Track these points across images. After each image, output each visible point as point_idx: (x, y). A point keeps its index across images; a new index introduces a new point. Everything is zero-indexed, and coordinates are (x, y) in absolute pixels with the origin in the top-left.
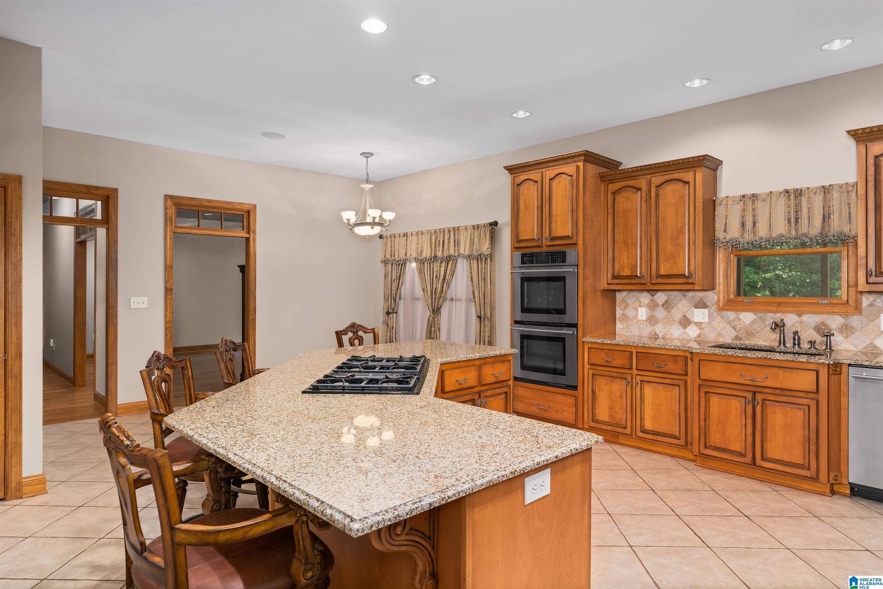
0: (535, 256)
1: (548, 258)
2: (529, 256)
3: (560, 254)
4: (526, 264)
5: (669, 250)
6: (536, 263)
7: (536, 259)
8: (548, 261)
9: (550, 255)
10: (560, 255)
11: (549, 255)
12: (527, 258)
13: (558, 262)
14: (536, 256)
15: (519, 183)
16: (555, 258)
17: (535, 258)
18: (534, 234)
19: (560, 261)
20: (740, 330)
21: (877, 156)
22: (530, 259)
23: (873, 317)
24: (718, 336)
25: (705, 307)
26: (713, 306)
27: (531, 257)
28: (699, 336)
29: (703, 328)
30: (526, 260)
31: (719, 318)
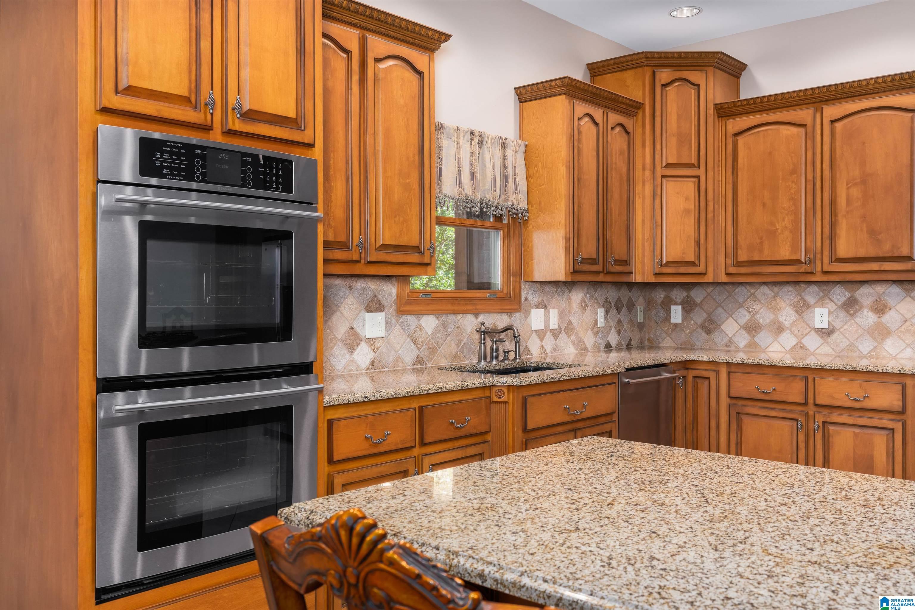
0: (198, 156)
1: (244, 172)
2: (175, 153)
3: (277, 165)
4: (164, 176)
5: (396, 196)
6: (203, 181)
7: (203, 167)
8: (244, 179)
9: (249, 163)
10: (278, 169)
12: (166, 156)
13: (271, 187)
14: (203, 157)
16: (265, 174)
17: (198, 163)
18: (186, 82)
19: (277, 188)
20: (422, 346)
21: (579, 119)
22: (180, 164)
23: (527, 314)
24: (397, 361)
25: (380, 308)
26: (391, 307)
27: (183, 155)
28: (373, 365)
29: (378, 349)
30: (162, 162)
31: (398, 327)
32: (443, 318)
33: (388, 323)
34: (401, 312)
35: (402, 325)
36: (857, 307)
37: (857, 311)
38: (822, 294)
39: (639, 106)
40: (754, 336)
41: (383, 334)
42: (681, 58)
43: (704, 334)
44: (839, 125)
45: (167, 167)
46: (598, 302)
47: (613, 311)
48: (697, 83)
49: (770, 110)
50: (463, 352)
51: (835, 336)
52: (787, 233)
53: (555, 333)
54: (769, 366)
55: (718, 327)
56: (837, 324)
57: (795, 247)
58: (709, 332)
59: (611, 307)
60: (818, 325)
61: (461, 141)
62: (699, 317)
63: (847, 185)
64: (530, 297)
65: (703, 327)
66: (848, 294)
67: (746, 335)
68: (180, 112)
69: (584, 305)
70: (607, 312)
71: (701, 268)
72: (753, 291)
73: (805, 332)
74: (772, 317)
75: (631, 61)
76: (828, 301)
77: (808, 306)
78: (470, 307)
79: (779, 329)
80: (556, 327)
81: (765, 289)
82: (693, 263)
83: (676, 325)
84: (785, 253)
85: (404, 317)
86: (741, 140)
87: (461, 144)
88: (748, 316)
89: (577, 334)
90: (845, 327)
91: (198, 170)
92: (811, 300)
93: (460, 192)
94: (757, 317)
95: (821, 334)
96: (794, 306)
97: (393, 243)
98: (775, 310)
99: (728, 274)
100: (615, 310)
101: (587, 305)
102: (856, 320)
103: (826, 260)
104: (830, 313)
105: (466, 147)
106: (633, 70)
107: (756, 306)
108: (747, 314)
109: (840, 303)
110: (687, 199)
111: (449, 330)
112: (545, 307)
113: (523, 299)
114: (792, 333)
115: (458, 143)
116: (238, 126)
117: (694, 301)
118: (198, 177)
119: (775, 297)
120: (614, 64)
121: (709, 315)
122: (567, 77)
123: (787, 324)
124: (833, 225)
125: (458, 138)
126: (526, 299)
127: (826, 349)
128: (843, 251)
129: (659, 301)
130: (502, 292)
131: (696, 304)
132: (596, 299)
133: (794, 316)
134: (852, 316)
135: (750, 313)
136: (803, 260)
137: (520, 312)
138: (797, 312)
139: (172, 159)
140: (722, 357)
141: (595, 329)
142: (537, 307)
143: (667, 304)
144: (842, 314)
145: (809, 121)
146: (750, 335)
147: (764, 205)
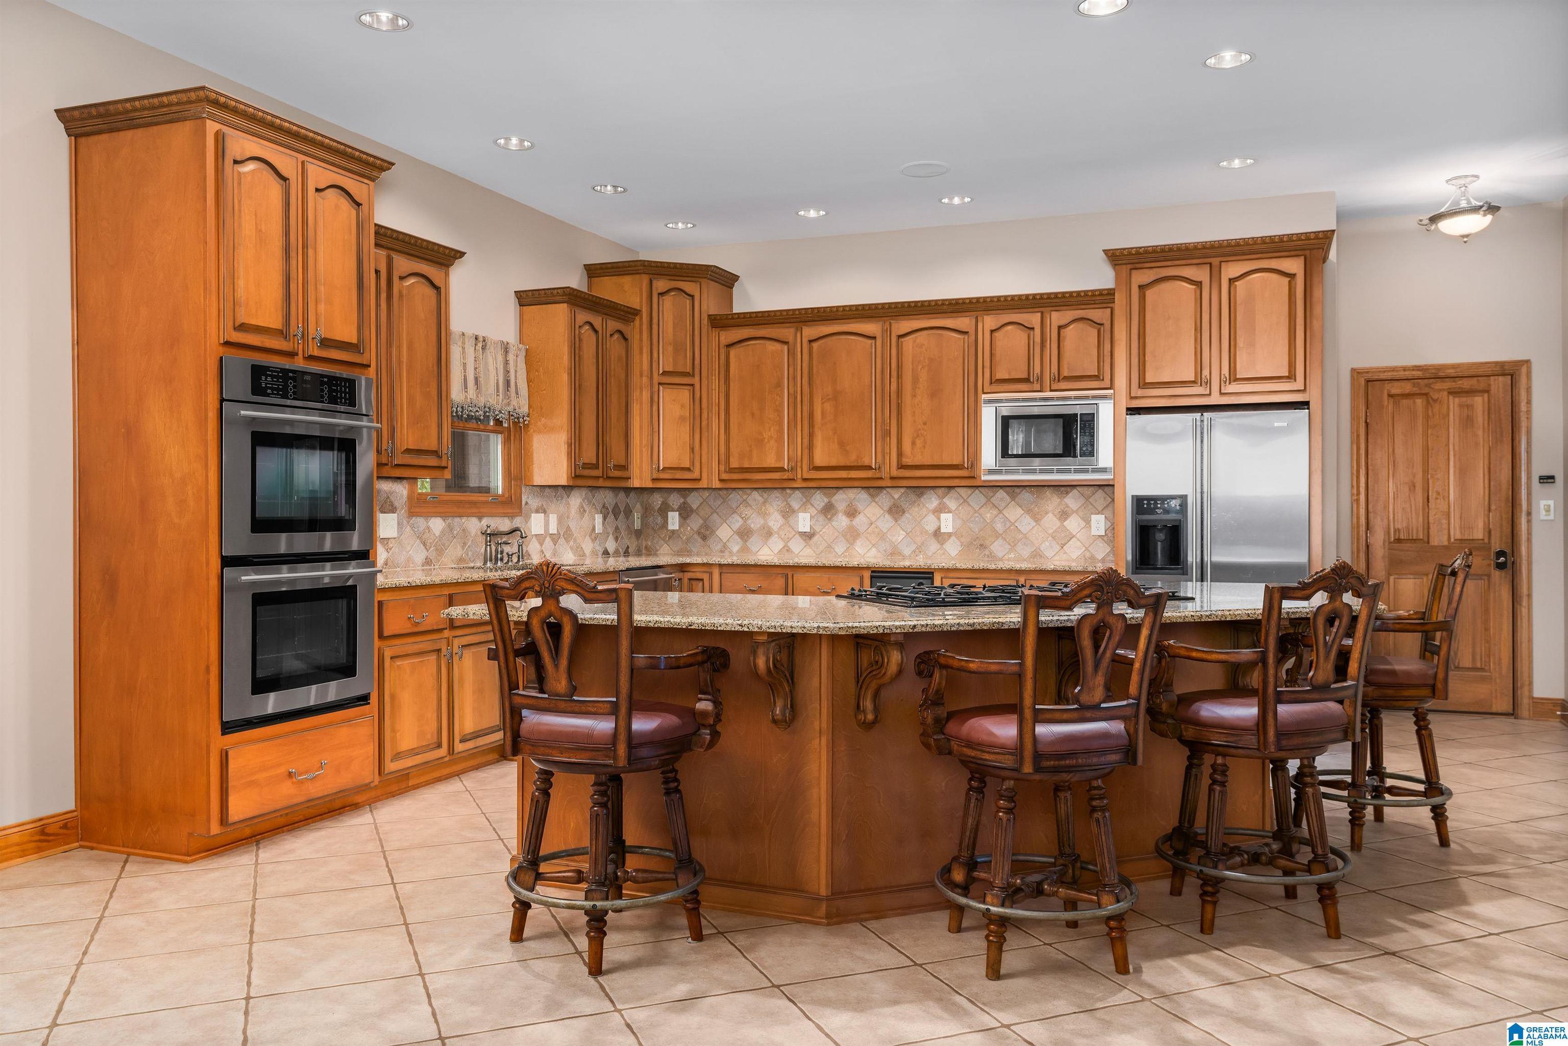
0: (291, 378)
1: (322, 391)
2: (275, 377)
3: (345, 384)
4: (268, 395)
5: (418, 404)
6: (294, 399)
7: (294, 387)
8: (322, 397)
9: (326, 383)
10: (345, 387)
11: (323, 383)
12: (269, 379)
13: (341, 402)
14: (294, 379)
15: (239, 159)
16: (337, 391)
17: (291, 384)
18: (280, 318)
19: (345, 403)
20: (430, 548)
21: (580, 327)
22: (278, 385)
23: (527, 518)
24: (408, 561)
25: (393, 510)
26: (402, 508)
27: (280, 378)
28: (386, 564)
29: (391, 549)
30: (266, 384)
31: (408, 529)
32: (450, 520)
33: (400, 524)
34: (412, 514)
35: (412, 527)
36: (833, 511)
37: (833, 515)
38: (804, 500)
39: (636, 313)
40: (746, 541)
41: (395, 535)
42: (676, 268)
43: (699, 540)
44: (815, 345)
45: (269, 388)
46: (596, 508)
47: (611, 517)
48: (692, 294)
49: (758, 325)
50: (467, 555)
51: (816, 538)
52: (772, 442)
53: (555, 538)
54: (756, 566)
55: (713, 532)
56: (817, 528)
57: (780, 456)
58: (704, 538)
59: (608, 513)
60: (802, 529)
61: (466, 346)
62: (695, 523)
63: (822, 399)
64: (530, 502)
65: (699, 533)
66: (826, 500)
67: (739, 540)
68: (277, 342)
69: (582, 511)
70: (605, 518)
71: (696, 475)
72: (745, 497)
73: (791, 536)
74: (762, 522)
75: (629, 267)
76: (809, 506)
77: (793, 511)
78: (475, 510)
79: (768, 533)
80: (555, 532)
81: (755, 494)
82: (688, 469)
83: (673, 531)
84: (771, 462)
85: (414, 519)
86: (733, 352)
87: (466, 350)
88: (741, 522)
89: (575, 540)
90: (824, 530)
91: (291, 389)
92: (795, 505)
93: (466, 397)
94: (749, 522)
95: (804, 537)
96: (782, 511)
97: (416, 448)
98: (764, 515)
99: (721, 480)
100: (613, 517)
101: (584, 511)
102: (833, 523)
103: (805, 468)
104: (811, 517)
105: (470, 350)
106: (630, 276)
107: (747, 512)
108: (740, 520)
109: (819, 508)
110: (683, 406)
111: (455, 532)
112: (545, 512)
113: (523, 503)
114: (780, 537)
115: (463, 348)
116: (316, 352)
117: (690, 507)
118: (291, 396)
119: (765, 502)
120: (612, 268)
121: (705, 520)
122: (568, 287)
123: (775, 528)
124: (811, 435)
125: (464, 343)
126: (527, 503)
127: (808, 551)
128: (819, 460)
129: (657, 508)
130: (503, 495)
131: (692, 511)
132: (594, 504)
133: (781, 521)
134: (830, 519)
135: (742, 518)
136: (786, 468)
137: (521, 516)
138: (783, 516)
139: (273, 381)
140: (715, 559)
141: (593, 535)
142: (537, 511)
143: (664, 510)
144: (821, 518)
145: (791, 339)
146: (742, 539)
147: (753, 415)
